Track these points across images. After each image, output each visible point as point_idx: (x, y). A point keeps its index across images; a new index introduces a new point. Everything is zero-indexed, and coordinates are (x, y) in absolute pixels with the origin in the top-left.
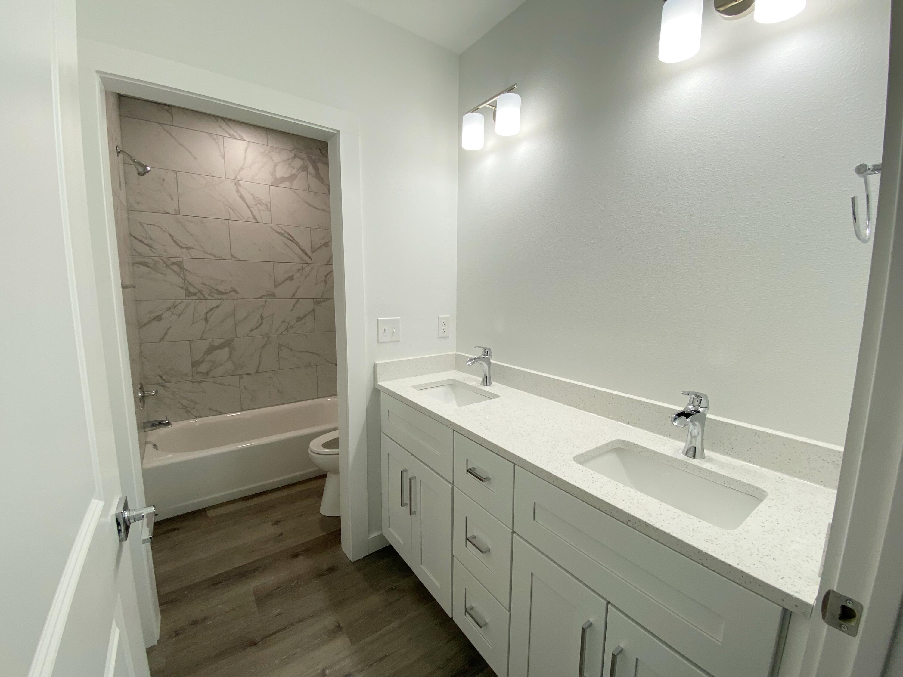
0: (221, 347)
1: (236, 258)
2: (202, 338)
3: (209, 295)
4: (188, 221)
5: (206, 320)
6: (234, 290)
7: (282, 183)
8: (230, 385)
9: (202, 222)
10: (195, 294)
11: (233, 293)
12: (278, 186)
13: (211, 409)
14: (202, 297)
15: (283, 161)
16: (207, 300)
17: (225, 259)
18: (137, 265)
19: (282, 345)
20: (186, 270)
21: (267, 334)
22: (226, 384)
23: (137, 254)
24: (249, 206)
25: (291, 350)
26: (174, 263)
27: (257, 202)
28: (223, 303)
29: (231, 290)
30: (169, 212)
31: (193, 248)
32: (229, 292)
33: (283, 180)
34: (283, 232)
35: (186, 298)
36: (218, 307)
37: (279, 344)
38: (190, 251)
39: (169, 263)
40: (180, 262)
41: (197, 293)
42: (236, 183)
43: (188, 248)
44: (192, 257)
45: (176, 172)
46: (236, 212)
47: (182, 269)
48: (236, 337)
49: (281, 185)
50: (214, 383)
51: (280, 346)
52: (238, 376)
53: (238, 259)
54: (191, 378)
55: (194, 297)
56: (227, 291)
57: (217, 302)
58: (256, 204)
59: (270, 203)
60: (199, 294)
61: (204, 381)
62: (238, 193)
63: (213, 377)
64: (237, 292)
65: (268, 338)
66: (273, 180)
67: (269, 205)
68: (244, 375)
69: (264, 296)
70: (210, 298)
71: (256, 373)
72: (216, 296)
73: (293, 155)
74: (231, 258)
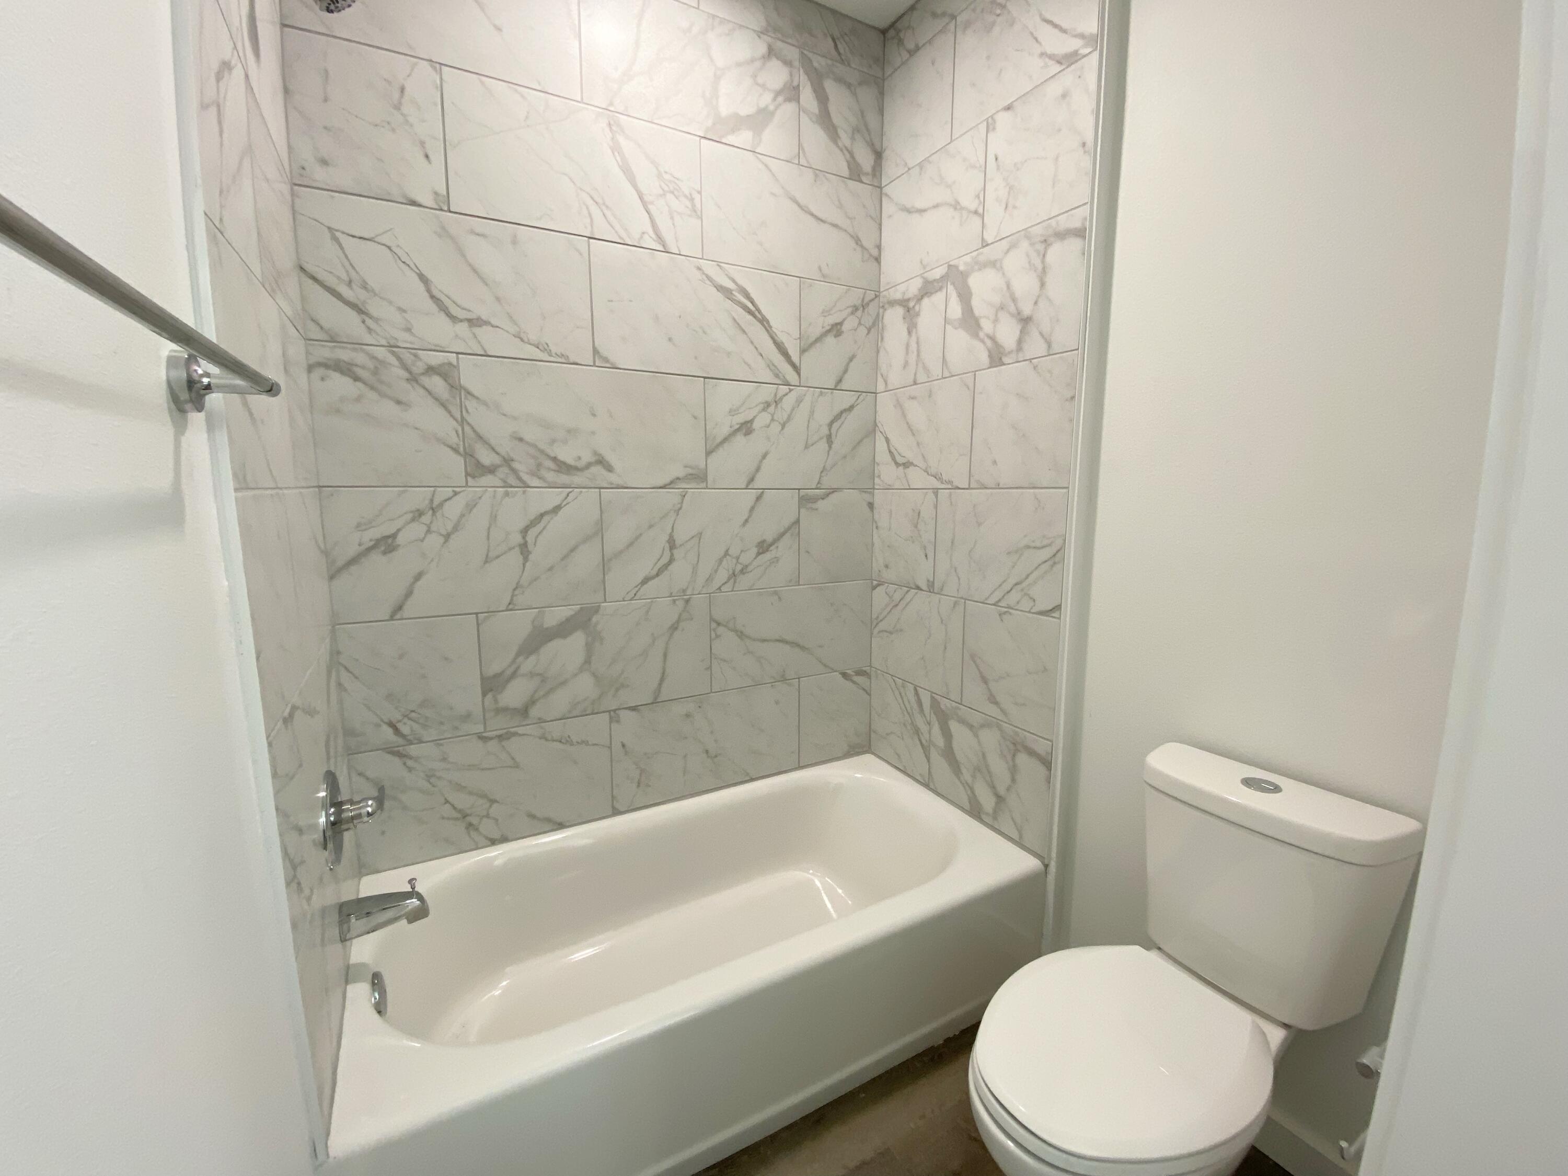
0: (563, 630)
1: (606, 360)
2: (511, 606)
3: (533, 474)
4: (473, 232)
5: (524, 549)
6: (601, 461)
7: (733, 131)
8: (585, 743)
9: (515, 242)
10: (491, 470)
11: (597, 470)
12: (724, 141)
13: (532, 816)
14: (512, 480)
15: (739, 65)
16: (528, 489)
17: (579, 362)
18: (321, 371)
19: (719, 624)
20: (469, 393)
21: (684, 591)
22: (575, 739)
23: (321, 336)
24: (646, 198)
25: (741, 635)
26: (431, 370)
27: (666, 188)
28: (569, 499)
29: (593, 459)
30: (420, 199)
31: (487, 323)
32: (589, 465)
33: (739, 122)
34: (731, 285)
35: (467, 483)
36: (557, 509)
37: (712, 619)
38: (477, 330)
39: (419, 368)
40: (450, 364)
41: (499, 466)
42: (612, 122)
43: (475, 322)
44: (485, 351)
45: (438, 66)
46: (608, 213)
47: (455, 387)
48: (605, 601)
49: (730, 139)
50: (543, 737)
51: (714, 625)
52: (606, 716)
53: (612, 364)
54: (480, 728)
55: (488, 480)
56: (580, 464)
57: (552, 497)
58: (664, 195)
59: (700, 193)
60: (505, 470)
61: (515, 734)
62: (616, 154)
63: (541, 721)
64: (609, 468)
65: (687, 601)
66: (710, 123)
67: (697, 197)
68: (622, 713)
69: (678, 478)
70: (535, 482)
71: (653, 703)
72: (551, 476)
73: (762, 49)
74: (594, 362)
